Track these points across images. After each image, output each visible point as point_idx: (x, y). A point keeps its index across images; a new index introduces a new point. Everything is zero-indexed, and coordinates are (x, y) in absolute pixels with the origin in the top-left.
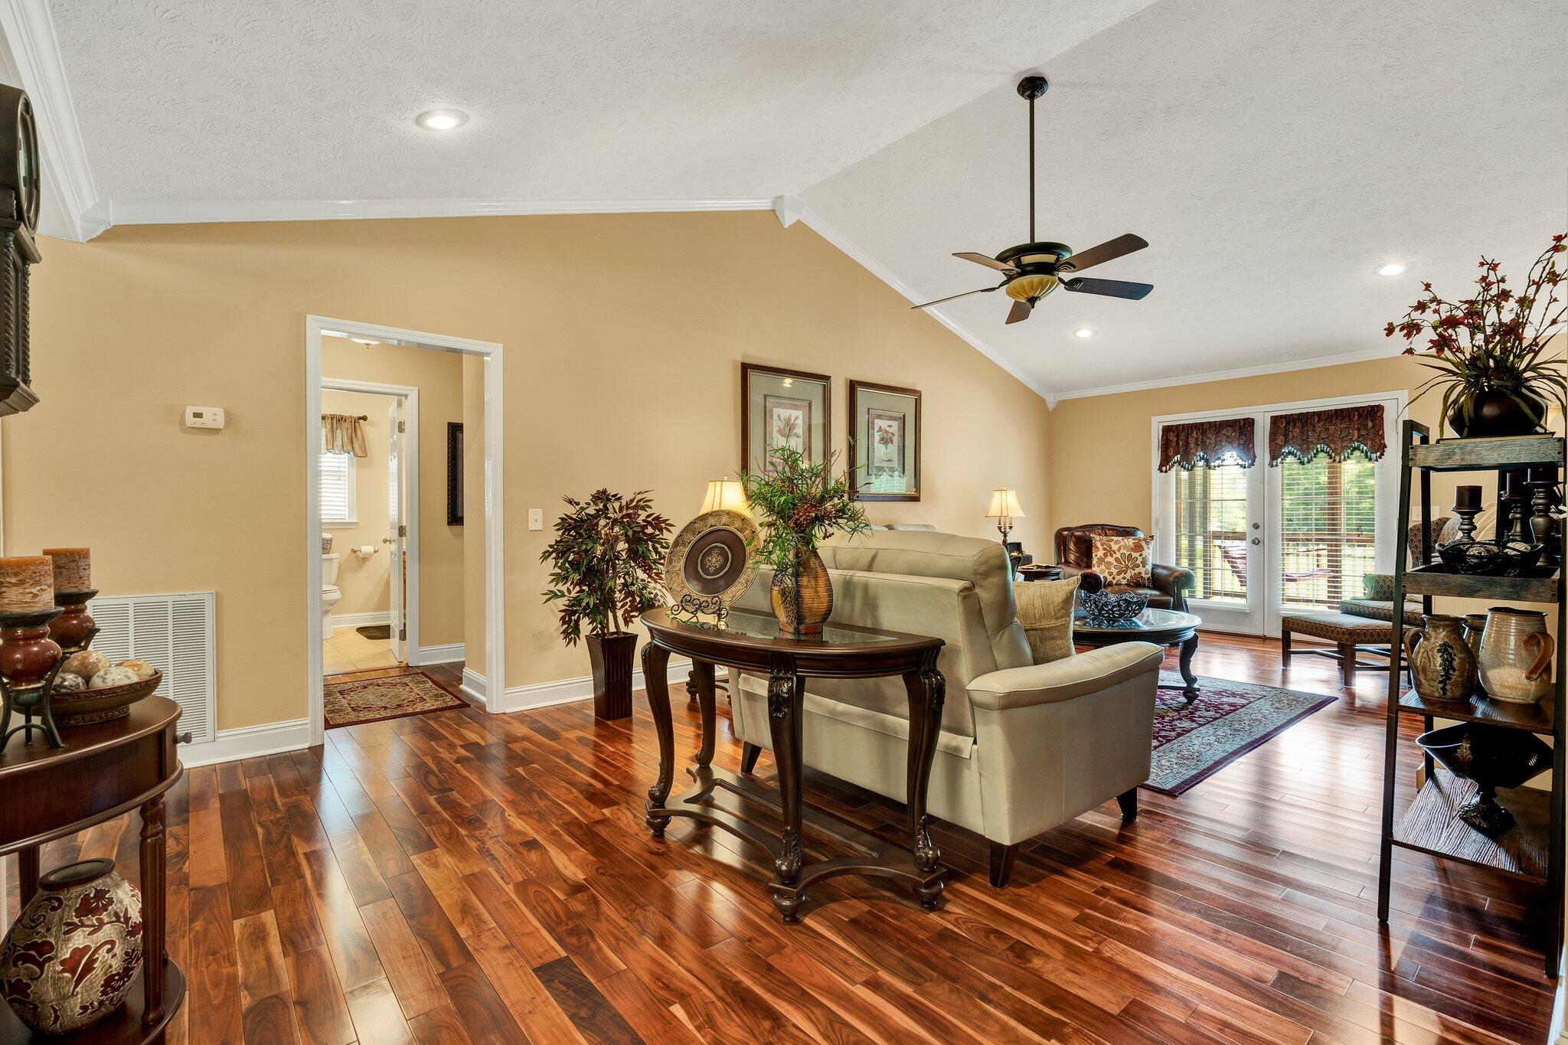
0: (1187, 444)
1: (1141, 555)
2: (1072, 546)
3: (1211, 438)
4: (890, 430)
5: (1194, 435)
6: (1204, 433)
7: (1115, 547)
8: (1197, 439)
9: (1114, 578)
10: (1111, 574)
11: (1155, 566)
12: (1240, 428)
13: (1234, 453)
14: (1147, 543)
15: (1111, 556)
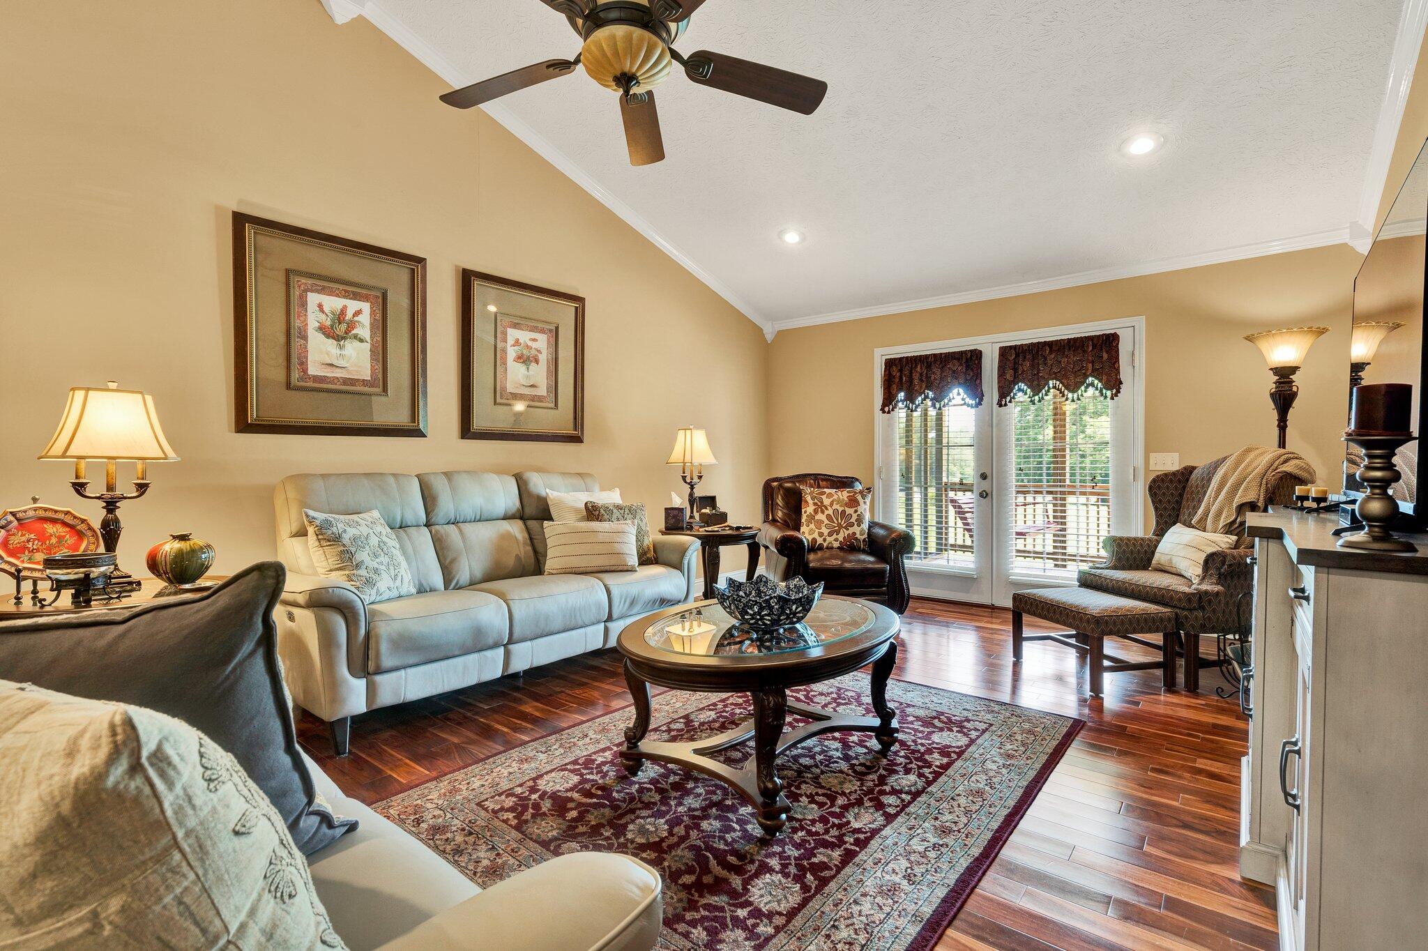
0: (911, 381)
1: (856, 511)
2: (780, 501)
3: (936, 373)
4: (534, 345)
5: (919, 369)
6: (929, 367)
7: (827, 501)
8: (921, 374)
9: (825, 540)
10: (821, 534)
11: (873, 525)
12: (967, 361)
13: (961, 391)
14: (864, 497)
15: (823, 512)
